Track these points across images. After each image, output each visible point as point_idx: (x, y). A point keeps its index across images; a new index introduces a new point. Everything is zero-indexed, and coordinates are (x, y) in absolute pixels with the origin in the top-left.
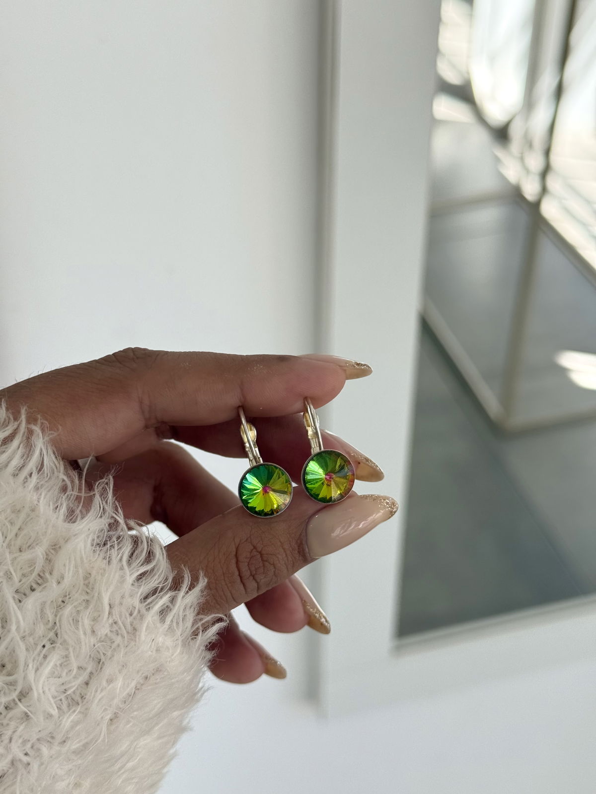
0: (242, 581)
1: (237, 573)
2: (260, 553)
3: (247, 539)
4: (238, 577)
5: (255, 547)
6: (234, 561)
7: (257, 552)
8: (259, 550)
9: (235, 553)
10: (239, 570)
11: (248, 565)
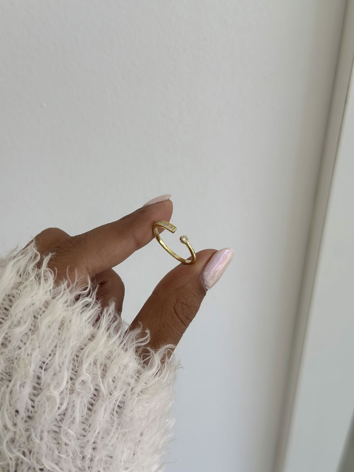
0: (183, 323)
1: (180, 321)
2: (186, 305)
3: (177, 301)
4: (181, 322)
5: (183, 303)
6: (175, 315)
7: (185, 304)
8: (185, 303)
9: (174, 311)
10: (180, 319)
11: (183, 314)
